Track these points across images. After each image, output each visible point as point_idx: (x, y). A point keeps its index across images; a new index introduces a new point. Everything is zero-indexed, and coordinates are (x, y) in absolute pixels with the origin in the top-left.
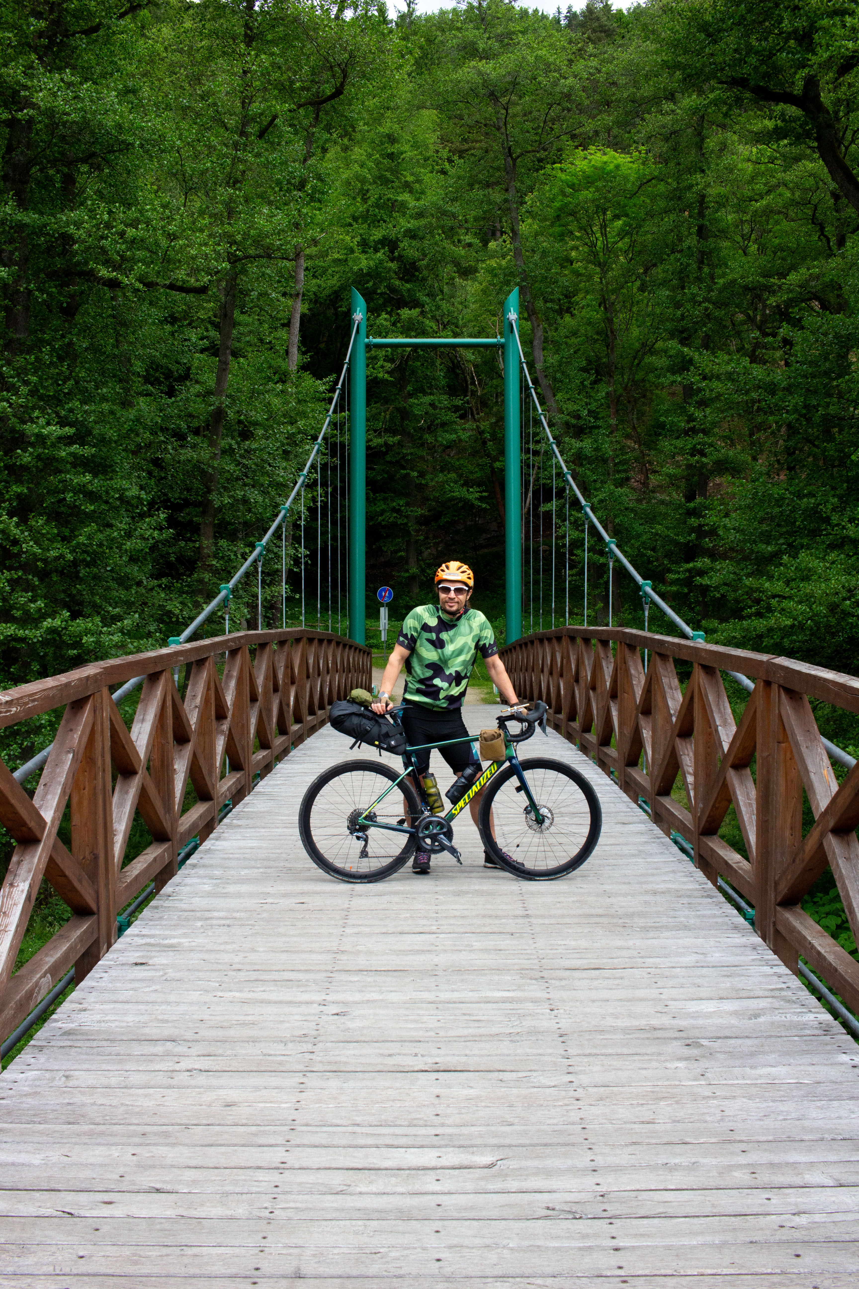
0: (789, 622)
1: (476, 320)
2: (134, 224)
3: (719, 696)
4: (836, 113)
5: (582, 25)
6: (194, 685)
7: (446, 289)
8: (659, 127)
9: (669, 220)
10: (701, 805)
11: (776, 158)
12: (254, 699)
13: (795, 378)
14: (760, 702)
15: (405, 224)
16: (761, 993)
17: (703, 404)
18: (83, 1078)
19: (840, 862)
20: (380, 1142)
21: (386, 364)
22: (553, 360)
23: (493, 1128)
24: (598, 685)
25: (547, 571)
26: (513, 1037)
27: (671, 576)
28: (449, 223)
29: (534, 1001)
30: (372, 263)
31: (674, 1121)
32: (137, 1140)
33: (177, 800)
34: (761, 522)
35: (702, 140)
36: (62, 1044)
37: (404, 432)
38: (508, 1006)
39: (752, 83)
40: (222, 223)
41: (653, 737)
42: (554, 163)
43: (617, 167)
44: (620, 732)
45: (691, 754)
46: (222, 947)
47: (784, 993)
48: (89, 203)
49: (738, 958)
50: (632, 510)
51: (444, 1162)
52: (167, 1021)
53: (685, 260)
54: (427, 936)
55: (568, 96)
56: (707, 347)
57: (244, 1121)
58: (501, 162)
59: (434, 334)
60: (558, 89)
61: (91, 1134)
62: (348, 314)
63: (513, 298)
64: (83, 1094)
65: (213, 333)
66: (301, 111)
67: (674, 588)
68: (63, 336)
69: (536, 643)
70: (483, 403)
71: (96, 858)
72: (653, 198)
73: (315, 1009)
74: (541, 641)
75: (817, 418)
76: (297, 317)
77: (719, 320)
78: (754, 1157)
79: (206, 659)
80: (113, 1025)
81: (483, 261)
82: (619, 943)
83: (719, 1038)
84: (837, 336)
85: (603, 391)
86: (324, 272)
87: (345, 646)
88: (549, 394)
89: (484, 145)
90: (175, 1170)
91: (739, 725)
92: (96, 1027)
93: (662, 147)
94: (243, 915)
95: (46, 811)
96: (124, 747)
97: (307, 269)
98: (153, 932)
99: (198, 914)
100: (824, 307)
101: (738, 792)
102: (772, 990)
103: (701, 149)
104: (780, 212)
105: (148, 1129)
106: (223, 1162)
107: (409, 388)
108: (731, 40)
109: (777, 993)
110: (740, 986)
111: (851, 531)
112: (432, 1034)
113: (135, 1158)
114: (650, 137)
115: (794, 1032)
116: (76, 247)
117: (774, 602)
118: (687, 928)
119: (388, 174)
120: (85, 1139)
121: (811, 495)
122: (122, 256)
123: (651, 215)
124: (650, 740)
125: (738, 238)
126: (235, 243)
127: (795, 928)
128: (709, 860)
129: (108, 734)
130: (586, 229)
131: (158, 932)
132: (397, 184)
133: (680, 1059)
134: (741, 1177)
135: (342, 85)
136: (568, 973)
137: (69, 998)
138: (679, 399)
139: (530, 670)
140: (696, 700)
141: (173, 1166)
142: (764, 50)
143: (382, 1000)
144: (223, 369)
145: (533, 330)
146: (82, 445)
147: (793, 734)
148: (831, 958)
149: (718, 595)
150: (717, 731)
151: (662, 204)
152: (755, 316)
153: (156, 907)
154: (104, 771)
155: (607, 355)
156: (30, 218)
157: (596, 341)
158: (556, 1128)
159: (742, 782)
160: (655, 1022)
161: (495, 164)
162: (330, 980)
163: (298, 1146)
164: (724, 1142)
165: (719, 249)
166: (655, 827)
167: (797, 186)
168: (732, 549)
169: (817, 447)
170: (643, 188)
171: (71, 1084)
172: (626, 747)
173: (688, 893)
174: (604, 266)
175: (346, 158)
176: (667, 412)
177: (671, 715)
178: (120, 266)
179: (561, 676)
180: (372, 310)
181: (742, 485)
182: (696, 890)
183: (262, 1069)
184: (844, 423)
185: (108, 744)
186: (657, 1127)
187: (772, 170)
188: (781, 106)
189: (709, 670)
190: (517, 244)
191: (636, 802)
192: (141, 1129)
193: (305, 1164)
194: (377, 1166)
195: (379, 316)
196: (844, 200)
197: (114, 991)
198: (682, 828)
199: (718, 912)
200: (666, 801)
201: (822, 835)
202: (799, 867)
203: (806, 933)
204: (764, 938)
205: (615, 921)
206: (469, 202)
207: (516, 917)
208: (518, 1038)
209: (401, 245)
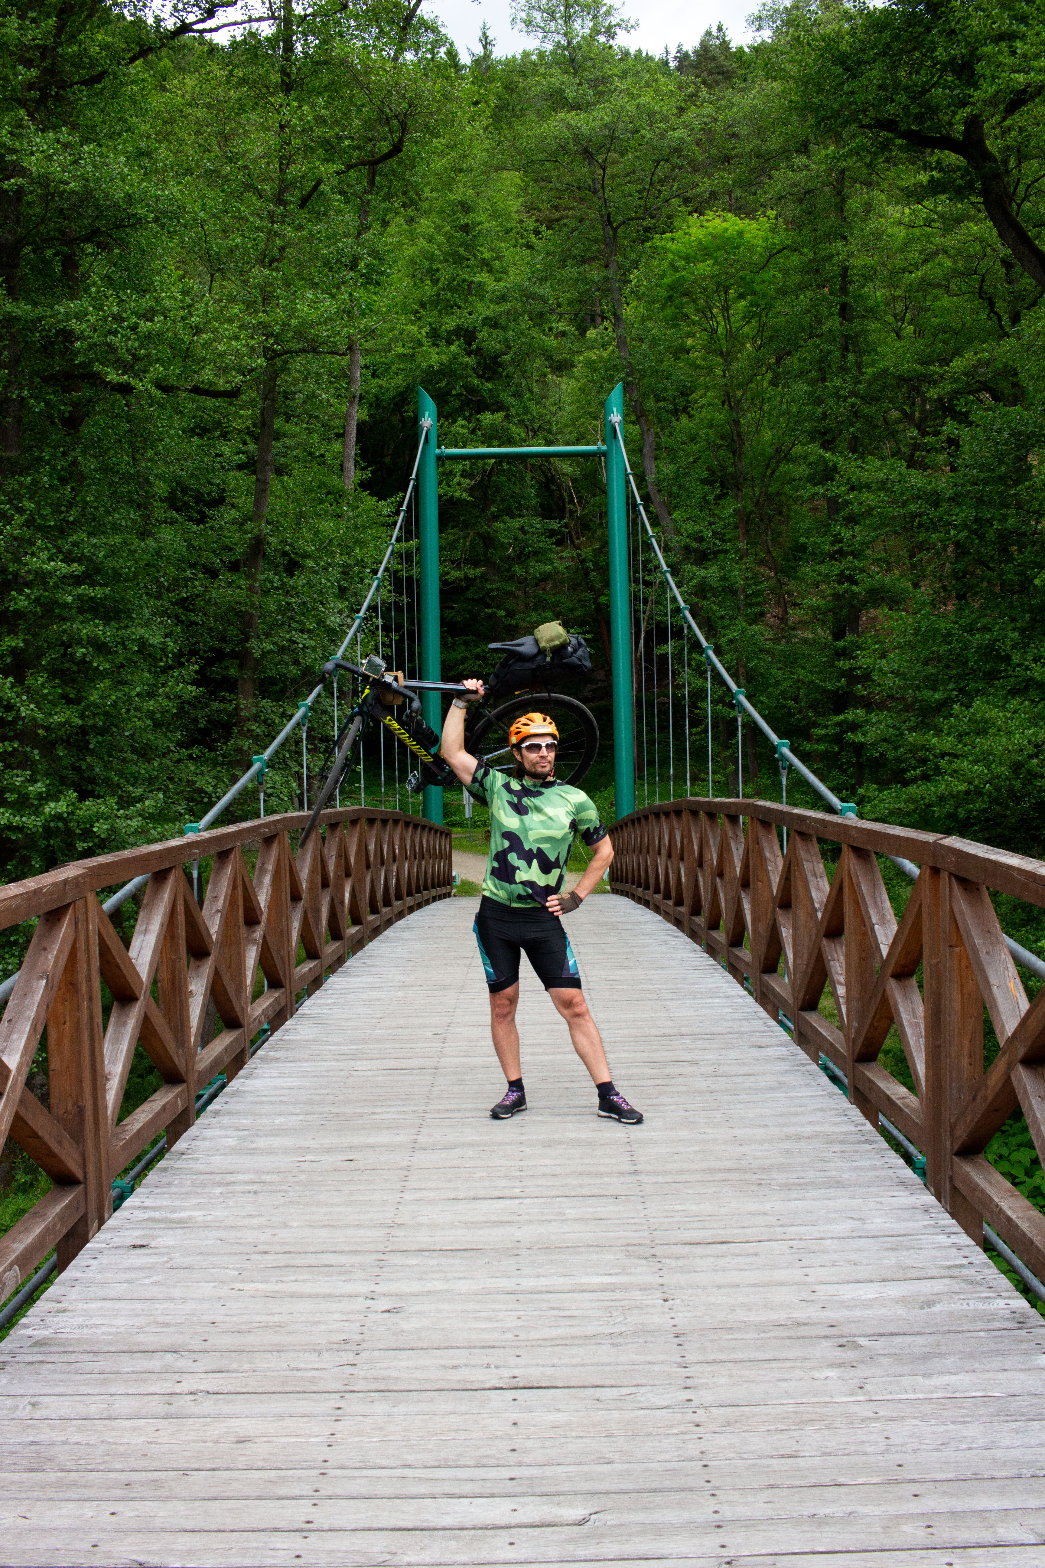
0: (963, 787)
1: (574, 424)
2: (149, 315)
3: (874, 886)
4: (1006, 162)
5: (695, 66)
6: (215, 884)
7: (536, 388)
8: (790, 186)
9: (804, 298)
10: (856, 1024)
11: (933, 220)
12: (296, 897)
13: (963, 485)
14: (926, 896)
15: (485, 310)
16: (935, 1272)
17: (851, 520)
18: (54, 1407)
19: (1033, 1102)
20: (438, 1489)
21: (463, 480)
22: (668, 470)
23: (586, 1468)
24: (726, 871)
25: (664, 728)
26: (615, 1339)
27: (818, 732)
28: (538, 307)
29: (643, 1289)
30: (444, 358)
31: (825, 1454)
32: (118, 1493)
33: (193, 1031)
34: (925, 663)
35: (844, 201)
36: (30, 1358)
37: (489, 563)
38: (608, 1295)
39: (903, 127)
40: (256, 311)
41: (795, 937)
42: (664, 233)
43: (741, 234)
44: (754, 930)
45: (842, 959)
46: (245, 1222)
47: (965, 1272)
48: (93, 289)
49: (905, 1224)
50: (767, 652)
51: (520, 1517)
52: (168, 1325)
53: (825, 347)
54: (508, 1202)
55: (677, 150)
56: (854, 451)
57: (260, 1464)
58: (599, 233)
59: (523, 442)
60: (666, 143)
61: (59, 1486)
62: (415, 421)
63: (616, 396)
64: (53, 1428)
65: (252, 447)
66: (352, 173)
67: (822, 747)
68: (64, 454)
69: (652, 818)
70: (585, 525)
71: (81, 1111)
72: (786, 272)
73: (360, 1304)
74: (657, 815)
75: (991, 535)
76: (354, 424)
77: (869, 419)
78: (930, 1504)
79: (232, 849)
80: (99, 1331)
81: (579, 353)
82: (753, 1207)
83: (883, 1335)
84: (1015, 434)
85: (730, 508)
86: (387, 370)
87: (416, 826)
88: (663, 513)
89: (578, 213)
90: (166, 1535)
91: (901, 925)
92: (77, 1334)
93: (794, 210)
94: (274, 1177)
95: (9, 1055)
96: (118, 967)
97: (366, 367)
98: (158, 1203)
99: (218, 1178)
100: (996, 398)
101: (901, 1009)
102: (950, 1267)
103: (842, 211)
104: (939, 286)
105: (135, 1476)
106: (230, 1524)
107: (493, 509)
108: (875, 73)
109: (956, 1272)
110: (909, 1262)
111: (1037, 672)
112: (509, 1336)
113: (114, 1518)
114: (779, 199)
115: (980, 1325)
116: (78, 344)
117: (942, 763)
118: (839, 1184)
119: (461, 250)
120: (50, 1493)
121: (985, 629)
122: (134, 355)
123: (783, 292)
124: (790, 940)
125: (890, 318)
126: (273, 335)
127: (977, 1185)
128: (868, 1095)
129: (95, 951)
130: (705, 312)
131: (165, 1203)
132: (472, 262)
133: (832, 1365)
134: (913, 1532)
135: (401, 140)
136: (687, 1248)
137: (45, 1296)
138: (823, 515)
139: (644, 851)
140: (846, 890)
141: (163, 1530)
142: (916, 85)
143: (447, 1291)
144: (261, 491)
145: (642, 435)
146: (93, 585)
147: (970, 936)
148: (1024, 1226)
149: (877, 755)
150: (873, 930)
151: (796, 279)
152: (913, 412)
153: (165, 1170)
154: (90, 999)
155: (734, 464)
156: (22, 309)
157: (720, 446)
158: (669, 1466)
159: (906, 996)
160: (799, 1315)
161: (593, 235)
162: (381, 1264)
163: (330, 1498)
164: (890, 1482)
165: (865, 332)
166: (798, 1050)
167: (959, 253)
168: (891, 697)
169: (993, 570)
170: (773, 260)
171: (38, 1414)
172: (762, 950)
173: (842, 1137)
174: (727, 357)
175: (410, 232)
176: (808, 533)
177: (816, 910)
178: (132, 366)
179: (682, 859)
180: (444, 415)
181: (901, 618)
182: (851, 1133)
183: (288, 1389)
184: (1025, 539)
185: (96, 964)
186: (801, 1462)
187: (928, 236)
188: (938, 155)
189: (861, 853)
190: (620, 331)
191: (775, 1017)
192: (124, 1477)
193: (337, 1524)
194: (431, 1525)
195: (455, 421)
196: (1018, 269)
197: (103, 1284)
198: (832, 1052)
199: (880, 1163)
200: (812, 1018)
201: (1010, 1067)
202: (980, 1107)
203: (991, 1192)
204: (938, 1197)
205: (748, 1177)
206: (561, 282)
207: (622, 1174)
208: (620, 1340)
209: (480, 336)
